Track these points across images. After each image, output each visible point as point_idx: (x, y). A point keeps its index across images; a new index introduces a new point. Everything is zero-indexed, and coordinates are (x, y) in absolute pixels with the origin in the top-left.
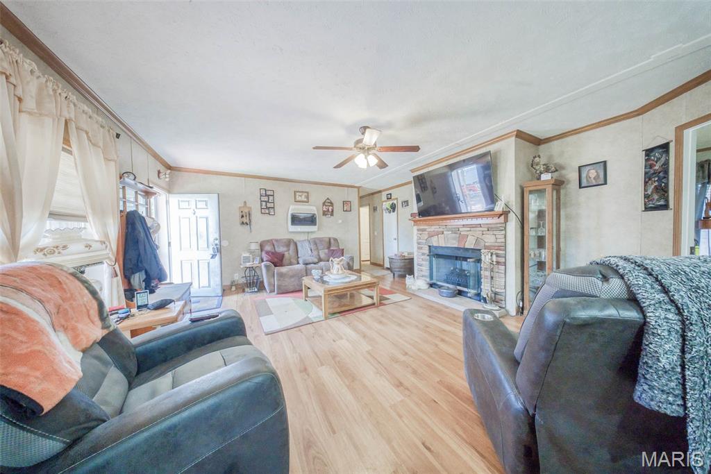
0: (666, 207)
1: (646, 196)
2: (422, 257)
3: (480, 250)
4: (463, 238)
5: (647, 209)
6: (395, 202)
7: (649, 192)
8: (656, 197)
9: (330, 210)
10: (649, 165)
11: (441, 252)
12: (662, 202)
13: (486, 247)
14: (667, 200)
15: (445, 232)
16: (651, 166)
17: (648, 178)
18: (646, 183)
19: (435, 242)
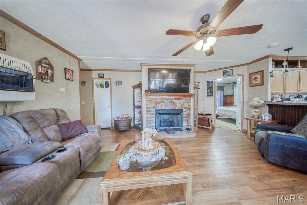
0: (212, 96)
1: (208, 93)
2: (152, 116)
3: (182, 109)
4: (175, 104)
5: (207, 96)
6: (109, 81)
7: (208, 92)
8: (210, 93)
9: (50, 74)
10: (208, 86)
11: (161, 112)
12: (211, 95)
13: (185, 108)
14: (212, 94)
15: (165, 102)
16: (209, 86)
17: (208, 88)
18: (207, 89)
19: (159, 107)
